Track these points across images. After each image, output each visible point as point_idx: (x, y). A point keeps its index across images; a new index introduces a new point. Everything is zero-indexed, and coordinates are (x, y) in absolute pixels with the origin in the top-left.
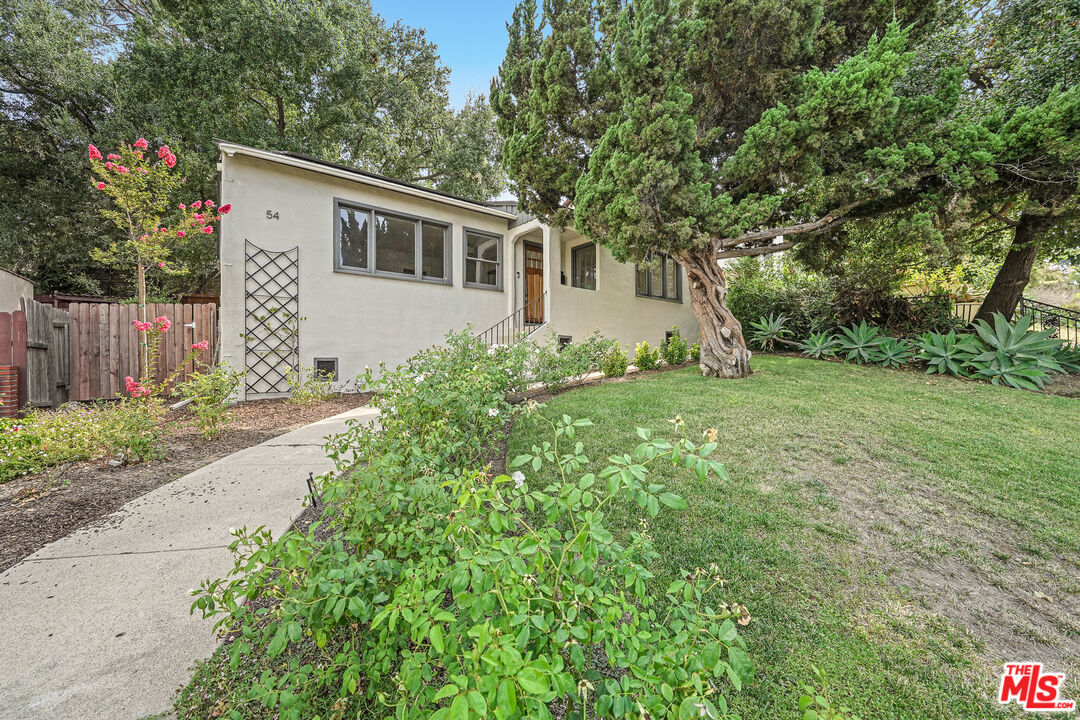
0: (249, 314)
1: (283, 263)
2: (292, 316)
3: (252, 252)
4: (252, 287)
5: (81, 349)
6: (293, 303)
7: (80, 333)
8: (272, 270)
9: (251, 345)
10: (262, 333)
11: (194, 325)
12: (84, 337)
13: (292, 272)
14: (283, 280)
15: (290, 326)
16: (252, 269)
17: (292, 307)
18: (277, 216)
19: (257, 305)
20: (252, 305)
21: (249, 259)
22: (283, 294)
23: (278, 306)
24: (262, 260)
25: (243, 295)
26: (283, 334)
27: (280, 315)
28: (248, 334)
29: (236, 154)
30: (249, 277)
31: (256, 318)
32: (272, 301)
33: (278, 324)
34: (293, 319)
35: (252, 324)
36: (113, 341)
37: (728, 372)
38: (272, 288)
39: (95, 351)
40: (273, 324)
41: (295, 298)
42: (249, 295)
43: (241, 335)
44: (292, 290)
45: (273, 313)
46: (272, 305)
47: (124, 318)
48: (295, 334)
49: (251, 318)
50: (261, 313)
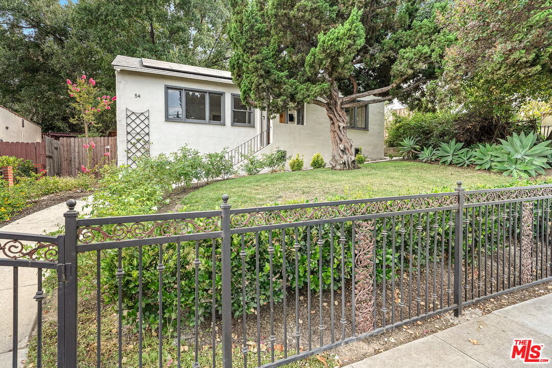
0: (129, 141)
1: (142, 118)
2: (147, 142)
3: (129, 113)
4: (129, 129)
5: (64, 158)
6: (147, 136)
7: (64, 151)
8: (138, 121)
9: (129, 155)
10: (134, 150)
11: (109, 147)
12: (65, 153)
13: (146, 122)
14: (142, 126)
15: (146, 147)
16: (129, 121)
17: (146, 138)
18: (139, 96)
19: (132, 137)
20: (130, 137)
21: (128, 117)
22: (142, 132)
23: (141, 138)
24: (133, 117)
25: (126, 133)
26: (143, 151)
27: (141, 142)
28: (128, 150)
29: (121, 70)
30: (128, 125)
31: (131, 143)
32: (138, 135)
33: (141, 146)
34: (147, 143)
35: (130, 146)
36: (76, 154)
37: (338, 167)
38: (138, 130)
39: (70, 159)
40: (139, 146)
41: (148, 134)
42: (128, 133)
43: (125, 151)
44: (146, 130)
45: (138, 141)
46: (138, 137)
47: (81, 145)
48: (148, 151)
49: (129, 144)
50: (134, 141)
